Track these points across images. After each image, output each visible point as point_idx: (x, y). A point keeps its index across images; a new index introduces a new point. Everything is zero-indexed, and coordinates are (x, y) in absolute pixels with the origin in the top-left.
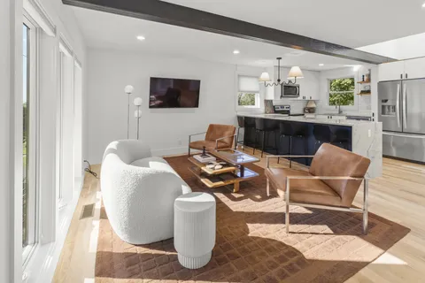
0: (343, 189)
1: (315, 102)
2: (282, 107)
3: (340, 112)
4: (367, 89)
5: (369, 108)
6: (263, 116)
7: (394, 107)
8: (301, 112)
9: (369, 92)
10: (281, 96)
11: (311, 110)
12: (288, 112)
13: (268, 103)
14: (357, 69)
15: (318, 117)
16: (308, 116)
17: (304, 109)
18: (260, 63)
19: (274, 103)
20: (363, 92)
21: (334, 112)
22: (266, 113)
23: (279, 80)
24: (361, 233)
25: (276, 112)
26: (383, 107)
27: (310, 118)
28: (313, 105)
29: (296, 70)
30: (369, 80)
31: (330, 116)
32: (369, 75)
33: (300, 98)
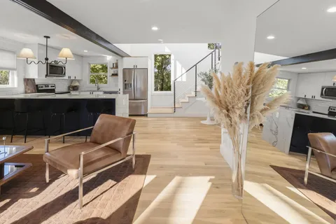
0: (121, 146)
1: (78, 81)
2: (47, 86)
3: (98, 89)
4: (116, 73)
5: (117, 85)
6: (22, 96)
7: (131, 84)
8: (66, 90)
9: (116, 75)
10: (47, 76)
11: (75, 88)
12: (52, 91)
13: (28, 82)
14: (109, 59)
15: (82, 93)
16: (73, 93)
17: (69, 87)
18: (20, 36)
19: (37, 82)
20: (113, 75)
21: (94, 89)
22: (26, 93)
23: (47, 59)
24: (132, 172)
25: (39, 91)
26: (126, 84)
27: (75, 95)
28: (77, 84)
29: (66, 52)
30: (117, 67)
31: (92, 92)
32: (117, 64)
33: (66, 77)
